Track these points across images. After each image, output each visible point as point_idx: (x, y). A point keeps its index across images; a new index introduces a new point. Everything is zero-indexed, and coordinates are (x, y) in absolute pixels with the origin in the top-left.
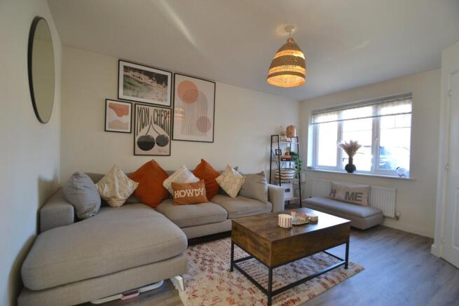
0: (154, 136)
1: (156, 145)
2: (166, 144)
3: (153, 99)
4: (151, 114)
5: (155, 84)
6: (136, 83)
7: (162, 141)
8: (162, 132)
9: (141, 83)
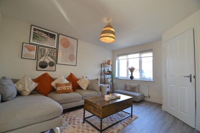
0: (48, 62)
1: (49, 66)
2: (54, 66)
4: (46, 51)
5: (49, 38)
8: (51, 60)
9: (42, 37)
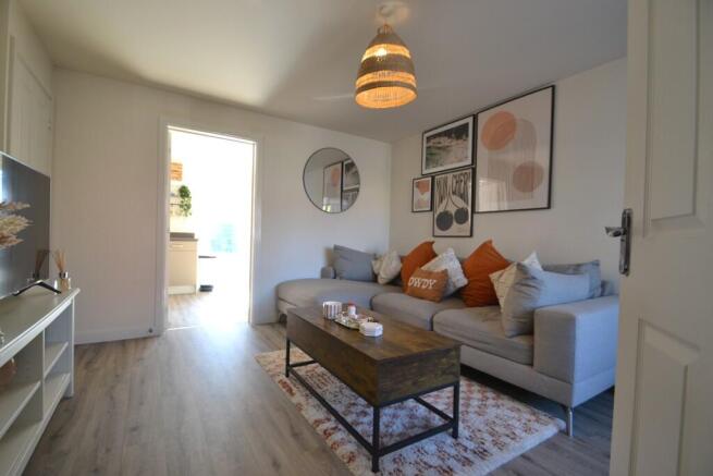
0: (452, 210)
1: (455, 223)
2: (465, 220)
3: (452, 163)
4: (449, 183)
5: (454, 142)
6: (437, 151)
7: (461, 216)
8: (461, 204)
9: (439, 148)
